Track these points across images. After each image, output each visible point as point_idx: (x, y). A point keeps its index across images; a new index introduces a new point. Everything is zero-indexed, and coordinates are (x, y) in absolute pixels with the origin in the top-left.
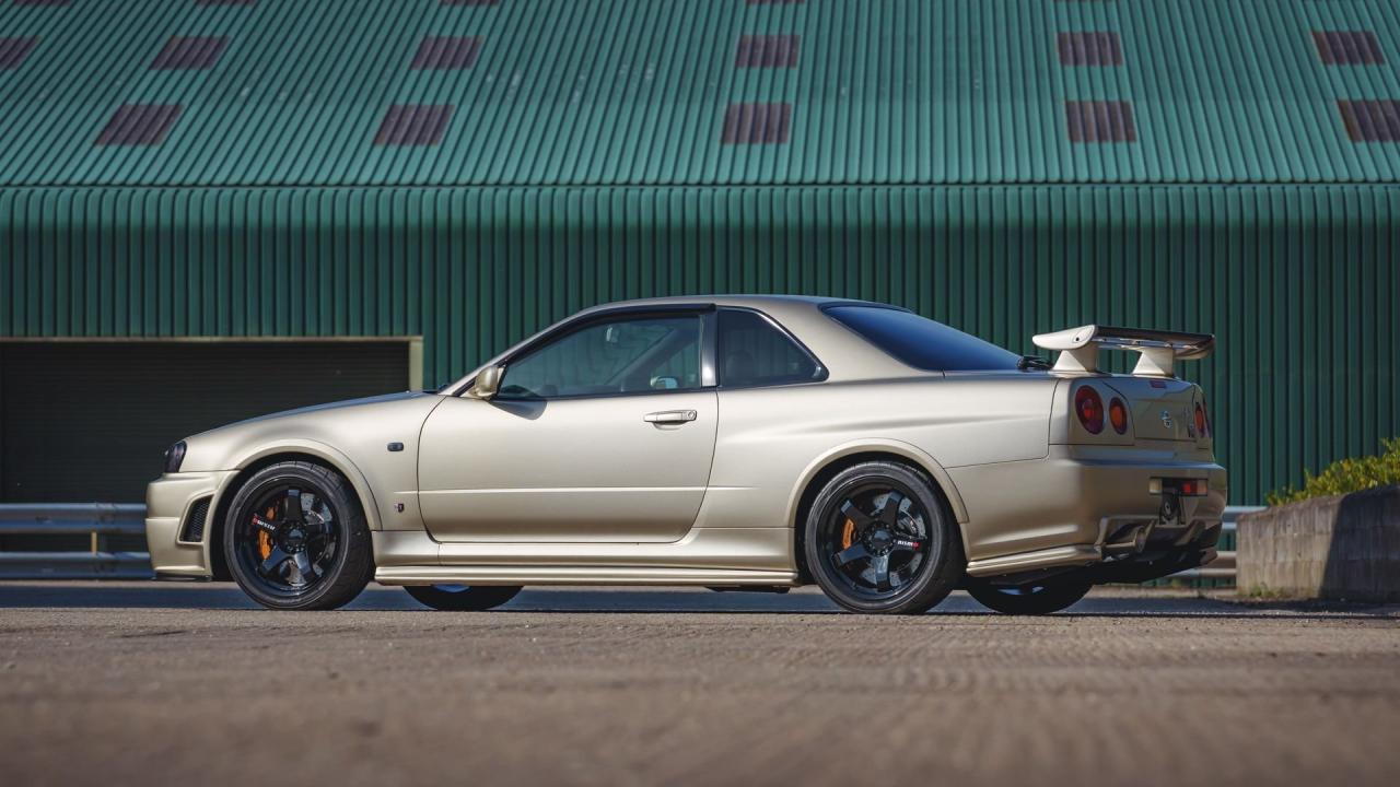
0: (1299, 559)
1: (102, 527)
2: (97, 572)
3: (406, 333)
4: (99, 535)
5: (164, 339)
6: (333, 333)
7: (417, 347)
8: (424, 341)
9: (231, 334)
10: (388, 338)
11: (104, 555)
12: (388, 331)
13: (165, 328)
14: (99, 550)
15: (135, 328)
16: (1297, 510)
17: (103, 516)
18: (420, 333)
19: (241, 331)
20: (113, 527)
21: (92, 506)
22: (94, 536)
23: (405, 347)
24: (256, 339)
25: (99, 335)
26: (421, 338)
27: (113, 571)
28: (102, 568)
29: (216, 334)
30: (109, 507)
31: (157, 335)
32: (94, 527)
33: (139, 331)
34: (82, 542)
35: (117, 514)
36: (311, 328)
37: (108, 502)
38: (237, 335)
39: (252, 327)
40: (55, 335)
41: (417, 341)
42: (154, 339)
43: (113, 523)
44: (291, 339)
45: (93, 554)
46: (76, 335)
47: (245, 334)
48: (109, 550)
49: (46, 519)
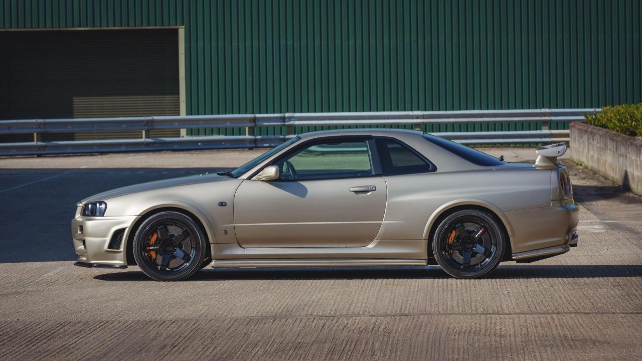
0: (600, 157)
1: (39, 130)
2: (37, 151)
3: (176, 25)
4: (37, 134)
5: (63, 29)
6: (142, 25)
7: (182, 32)
8: (185, 28)
9: (94, 27)
10: (168, 27)
11: (40, 143)
12: (167, 23)
13: (63, 24)
14: (37, 141)
15: (49, 24)
16: (599, 134)
17: (39, 125)
18: (183, 25)
19: (99, 25)
20: (44, 130)
21: (34, 121)
22: (35, 134)
23: (176, 32)
24: (106, 28)
25: (32, 28)
26: (183, 27)
27: (44, 150)
28: (39, 149)
29: (87, 27)
30: (42, 121)
31: (59, 27)
32: (36, 130)
33: (50, 25)
34: (29, 138)
35: (45, 124)
36: (132, 23)
37: (42, 118)
38: (97, 27)
39: (104, 23)
40: (11, 28)
41: (182, 28)
42: (58, 29)
43: (44, 128)
44: (122, 28)
45: (34, 143)
46: (21, 28)
47: (101, 26)
48: (43, 141)
49: (12, 127)
